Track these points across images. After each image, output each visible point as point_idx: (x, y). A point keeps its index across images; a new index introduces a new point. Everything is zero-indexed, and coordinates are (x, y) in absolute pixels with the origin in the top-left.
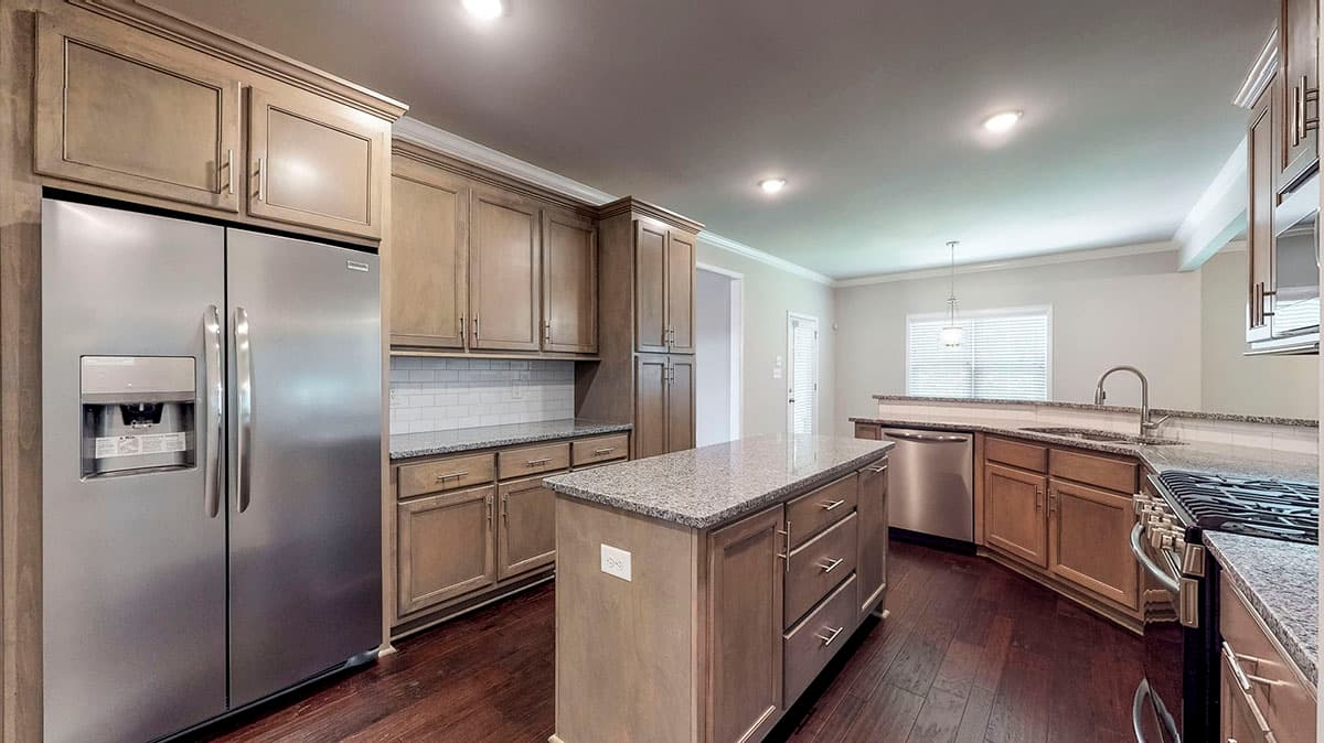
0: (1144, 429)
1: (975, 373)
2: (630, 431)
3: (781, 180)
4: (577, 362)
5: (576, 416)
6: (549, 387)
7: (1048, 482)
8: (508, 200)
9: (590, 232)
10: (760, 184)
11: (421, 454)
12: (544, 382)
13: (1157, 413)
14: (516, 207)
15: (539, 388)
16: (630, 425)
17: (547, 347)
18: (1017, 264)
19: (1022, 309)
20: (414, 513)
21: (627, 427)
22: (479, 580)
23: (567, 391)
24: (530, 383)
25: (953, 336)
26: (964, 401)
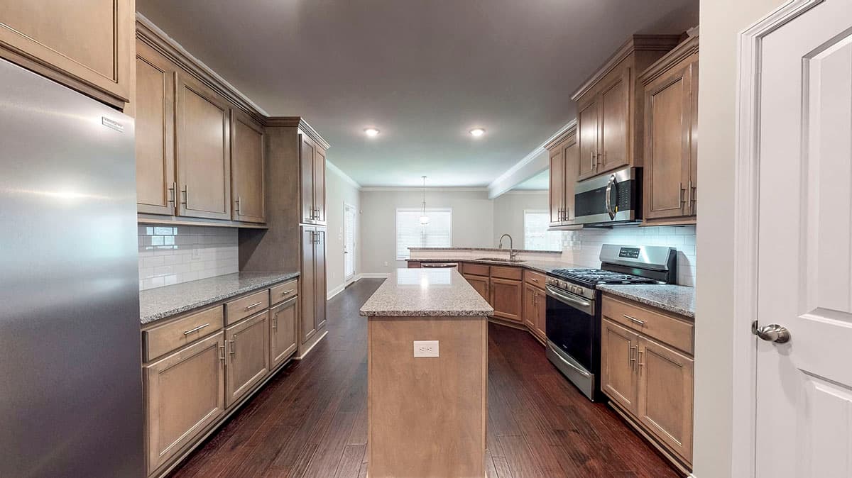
0: (511, 256)
1: (424, 237)
2: (297, 277)
3: (377, 130)
4: (240, 230)
5: (240, 270)
6: (220, 249)
7: (490, 279)
8: (208, 94)
9: (261, 134)
10: (365, 130)
11: (168, 314)
12: (217, 245)
13: (514, 251)
14: (213, 101)
15: (214, 249)
16: (298, 273)
17: (236, 218)
18: (441, 190)
19: (442, 209)
20: (161, 373)
21: (296, 274)
22: (214, 412)
23: (233, 252)
24: (205, 246)
25: (425, 220)
26: (449, 249)
